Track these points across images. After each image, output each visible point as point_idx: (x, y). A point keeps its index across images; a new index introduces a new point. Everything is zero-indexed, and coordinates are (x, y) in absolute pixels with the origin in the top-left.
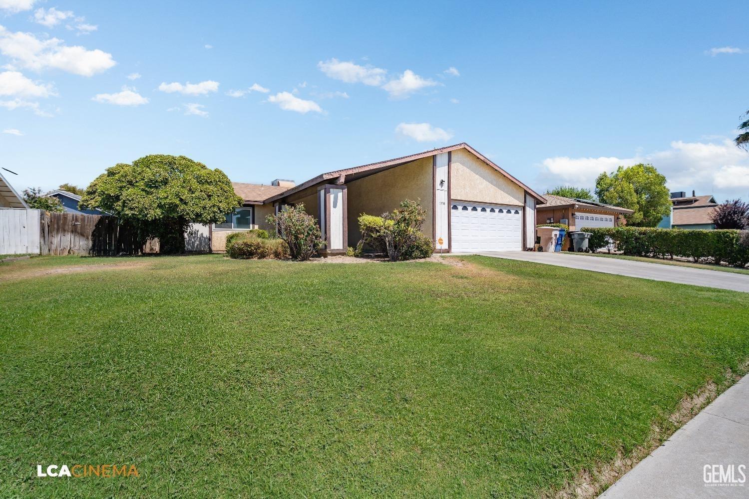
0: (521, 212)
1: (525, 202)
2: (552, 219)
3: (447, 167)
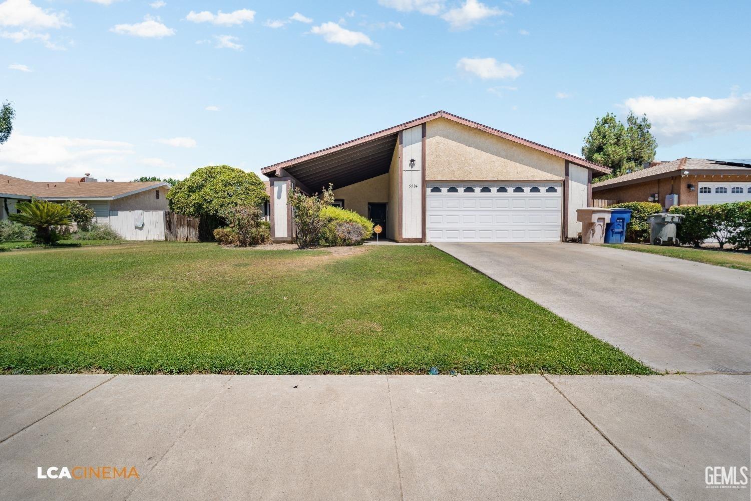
0: (559, 190)
1: (567, 174)
2: (656, 195)
3: (420, 144)
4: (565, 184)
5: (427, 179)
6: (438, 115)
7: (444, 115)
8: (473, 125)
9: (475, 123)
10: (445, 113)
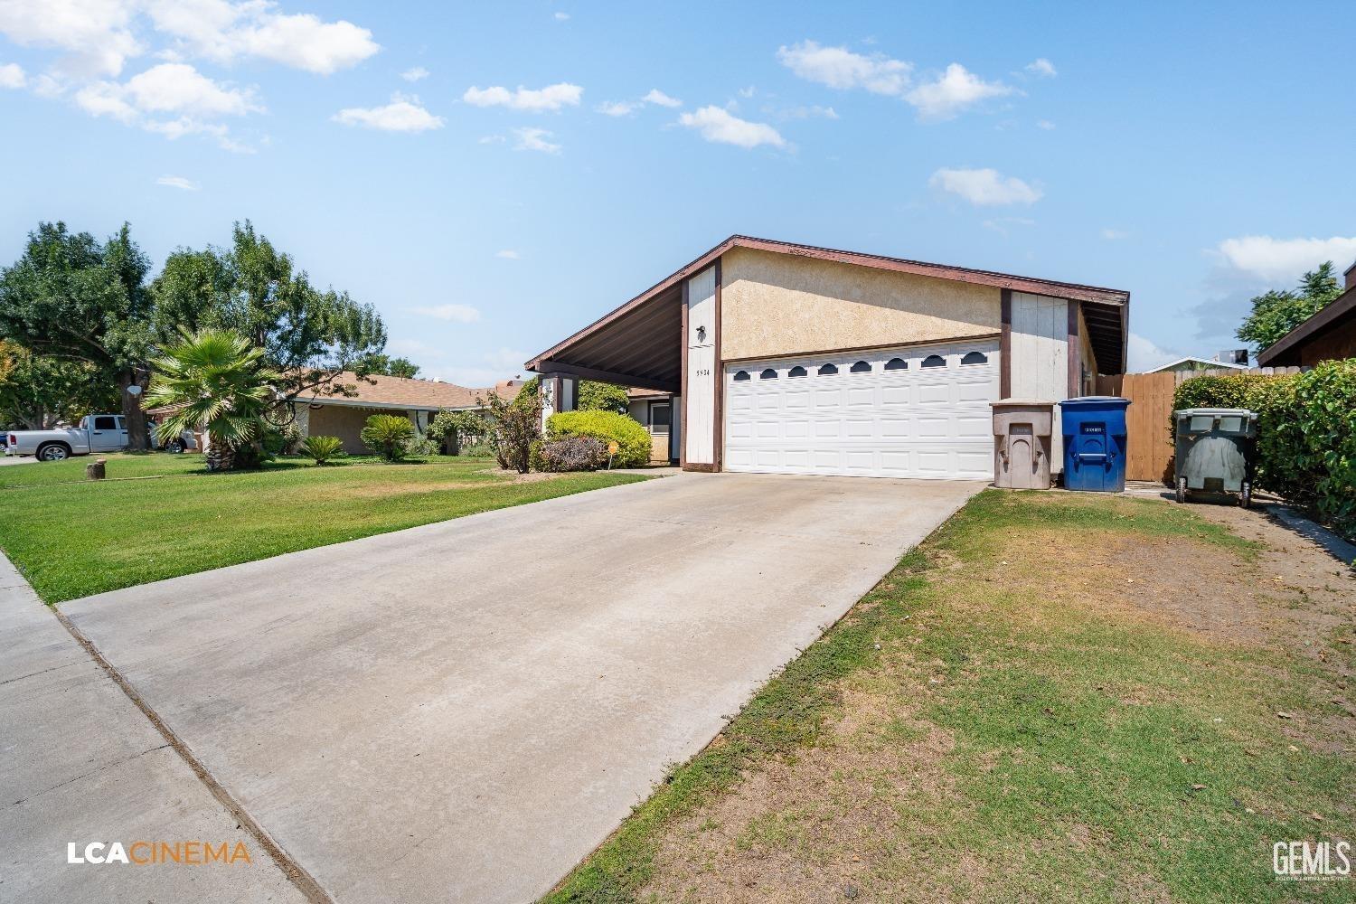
0: (994, 357)
1: (1006, 319)
3: (713, 298)
4: (1003, 343)
5: (724, 358)
6: (730, 245)
7: (739, 242)
8: (786, 250)
9: (790, 244)
10: (740, 237)
